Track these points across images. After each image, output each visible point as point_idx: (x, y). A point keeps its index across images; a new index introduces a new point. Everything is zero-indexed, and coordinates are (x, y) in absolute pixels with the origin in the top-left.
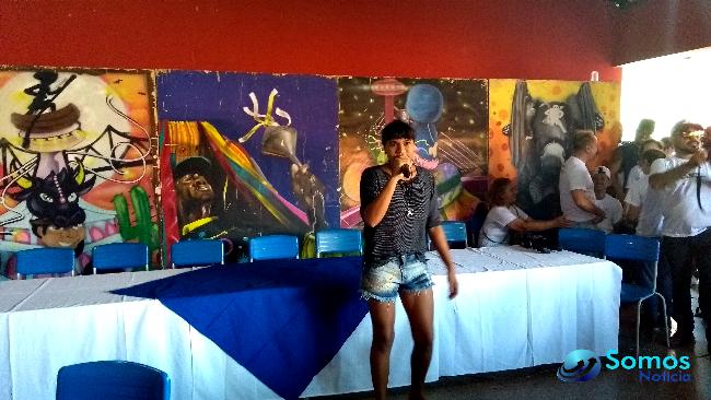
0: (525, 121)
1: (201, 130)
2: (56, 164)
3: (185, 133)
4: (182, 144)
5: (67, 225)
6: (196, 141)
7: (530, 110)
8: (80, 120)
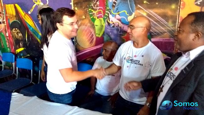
1: (16, 8)
3: (11, 9)
4: (11, 15)
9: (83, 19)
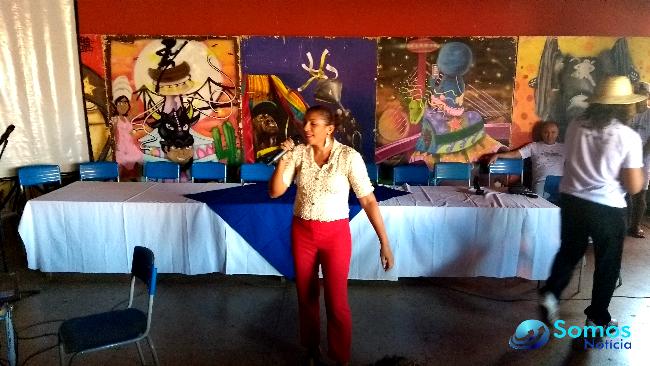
0: (553, 74)
1: (271, 81)
2: (176, 103)
3: (259, 83)
4: (257, 91)
5: (182, 146)
6: (266, 90)
7: (559, 65)
8: (191, 73)
9: (392, 100)
